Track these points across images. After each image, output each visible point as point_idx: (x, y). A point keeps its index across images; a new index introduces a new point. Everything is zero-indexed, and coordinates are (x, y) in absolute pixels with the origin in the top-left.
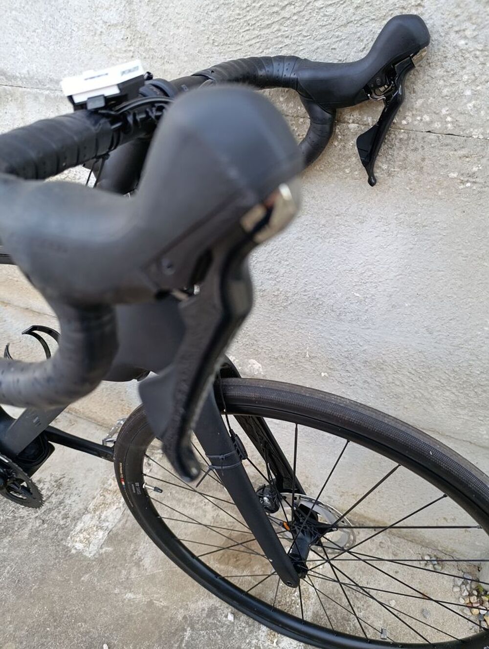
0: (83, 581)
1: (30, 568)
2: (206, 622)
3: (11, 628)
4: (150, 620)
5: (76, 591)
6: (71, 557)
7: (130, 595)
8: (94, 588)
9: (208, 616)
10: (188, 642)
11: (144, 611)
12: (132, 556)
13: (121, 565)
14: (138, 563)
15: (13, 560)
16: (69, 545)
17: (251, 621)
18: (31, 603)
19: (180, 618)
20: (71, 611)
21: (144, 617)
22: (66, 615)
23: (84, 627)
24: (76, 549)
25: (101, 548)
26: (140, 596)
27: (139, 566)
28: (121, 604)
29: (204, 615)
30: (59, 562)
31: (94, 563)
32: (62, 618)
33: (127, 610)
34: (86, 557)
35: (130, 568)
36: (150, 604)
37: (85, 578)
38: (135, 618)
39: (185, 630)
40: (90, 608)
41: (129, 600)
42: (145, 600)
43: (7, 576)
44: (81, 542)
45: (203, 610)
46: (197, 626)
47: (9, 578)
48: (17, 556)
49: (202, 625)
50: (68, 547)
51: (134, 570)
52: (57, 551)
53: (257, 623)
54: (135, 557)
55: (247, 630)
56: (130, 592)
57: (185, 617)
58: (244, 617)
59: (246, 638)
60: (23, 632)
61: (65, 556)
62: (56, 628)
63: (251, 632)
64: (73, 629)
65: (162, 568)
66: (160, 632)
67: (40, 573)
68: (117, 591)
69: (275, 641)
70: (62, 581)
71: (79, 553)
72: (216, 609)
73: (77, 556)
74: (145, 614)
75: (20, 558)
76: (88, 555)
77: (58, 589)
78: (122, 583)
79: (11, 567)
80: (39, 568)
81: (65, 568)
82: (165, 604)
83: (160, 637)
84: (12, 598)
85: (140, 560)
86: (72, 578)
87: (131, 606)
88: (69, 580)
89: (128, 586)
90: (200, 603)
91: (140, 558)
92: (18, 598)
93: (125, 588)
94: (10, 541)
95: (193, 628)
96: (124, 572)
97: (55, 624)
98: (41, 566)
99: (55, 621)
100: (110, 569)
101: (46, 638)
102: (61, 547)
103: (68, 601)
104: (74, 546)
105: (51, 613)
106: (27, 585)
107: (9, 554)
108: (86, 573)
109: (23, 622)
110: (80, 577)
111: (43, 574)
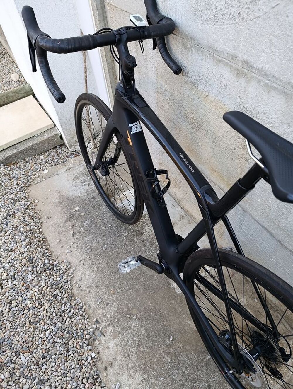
0: (171, 302)
1: (152, 283)
3: (138, 303)
5: (167, 305)
6: (170, 288)
8: (175, 309)
10: (207, 361)
11: (192, 333)
16: (171, 282)
18: (148, 298)
20: (163, 312)
21: (192, 336)
22: (160, 313)
23: (166, 323)
26: (193, 325)
28: (184, 323)
30: (164, 287)
32: (158, 313)
33: (186, 328)
34: (176, 292)
37: (173, 301)
38: (188, 333)
39: (208, 354)
40: (170, 316)
41: (188, 324)
47: (143, 282)
48: (149, 274)
50: (170, 283)
56: (190, 321)
60: (142, 308)
61: (168, 286)
62: (155, 315)
64: (161, 320)
67: (155, 287)
68: (184, 316)
70: (163, 297)
73: (173, 290)
74: (193, 335)
76: (177, 292)
77: (160, 299)
78: (187, 314)
79: (145, 277)
81: (166, 292)
83: (196, 349)
84: (142, 291)
86: (167, 298)
87: (188, 327)
92: (144, 293)
93: (188, 317)
97: (155, 313)
98: (157, 284)
99: (155, 312)
100: (184, 304)
101: (150, 317)
102: (167, 281)
103: (163, 307)
104: (172, 284)
105: (155, 308)
106: (149, 289)
107: (146, 271)
108: (174, 299)
109: (143, 304)
110: (171, 300)
111: (157, 289)
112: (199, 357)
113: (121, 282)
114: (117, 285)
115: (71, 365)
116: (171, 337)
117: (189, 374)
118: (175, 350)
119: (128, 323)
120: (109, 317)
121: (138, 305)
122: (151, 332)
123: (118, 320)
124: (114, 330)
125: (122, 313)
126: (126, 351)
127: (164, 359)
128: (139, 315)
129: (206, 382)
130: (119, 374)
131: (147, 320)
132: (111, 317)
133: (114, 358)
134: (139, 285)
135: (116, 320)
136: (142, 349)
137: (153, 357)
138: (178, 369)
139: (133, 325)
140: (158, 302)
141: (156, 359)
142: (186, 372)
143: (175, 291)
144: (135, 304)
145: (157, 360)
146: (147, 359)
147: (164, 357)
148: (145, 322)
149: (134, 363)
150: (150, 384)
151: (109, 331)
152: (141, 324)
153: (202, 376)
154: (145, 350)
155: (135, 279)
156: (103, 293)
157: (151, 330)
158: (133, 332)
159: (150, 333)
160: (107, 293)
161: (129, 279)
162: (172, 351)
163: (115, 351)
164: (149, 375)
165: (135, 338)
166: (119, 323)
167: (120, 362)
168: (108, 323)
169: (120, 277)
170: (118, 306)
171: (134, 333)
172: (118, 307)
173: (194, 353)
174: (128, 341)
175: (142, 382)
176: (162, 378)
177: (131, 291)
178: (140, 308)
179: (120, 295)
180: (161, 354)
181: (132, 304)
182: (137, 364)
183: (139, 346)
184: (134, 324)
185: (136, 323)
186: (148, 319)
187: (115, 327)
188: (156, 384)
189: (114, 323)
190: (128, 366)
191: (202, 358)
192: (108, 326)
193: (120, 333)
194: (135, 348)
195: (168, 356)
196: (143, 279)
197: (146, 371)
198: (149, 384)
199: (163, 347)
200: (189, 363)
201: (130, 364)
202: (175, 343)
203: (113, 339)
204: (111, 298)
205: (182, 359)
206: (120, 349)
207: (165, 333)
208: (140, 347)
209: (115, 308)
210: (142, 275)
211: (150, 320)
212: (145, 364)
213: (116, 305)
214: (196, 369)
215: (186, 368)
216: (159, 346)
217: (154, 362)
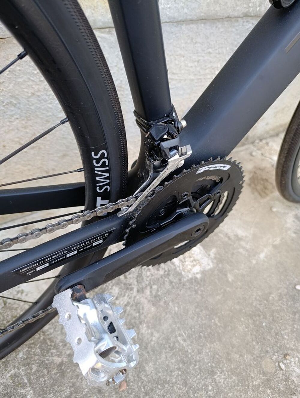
0: (233, 281)
1: (192, 319)
3: (248, 357)
4: (287, 251)
5: (238, 290)
6: (203, 280)
7: (262, 256)
8: (243, 275)
11: (279, 253)
12: (229, 239)
13: (233, 249)
14: (239, 239)
15: (173, 331)
18: (232, 330)
19: (294, 235)
20: (256, 300)
21: (284, 255)
22: (258, 305)
23: (275, 296)
24: (197, 273)
25: (209, 255)
26: (266, 250)
28: (266, 264)
30: (202, 291)
31: (220, 265)
32: (259, 309)
33: (273, 262)
34: (211, 270)
35: (239, 245)
36: (275, 247)
37: (230, 278)
38: (282, 260)
41: (266, 258)
42: (270, 248)
43: (189, 342)
44: (194, 266)
45: (294, 221)
47: (192, 342)
48: (170, 326)
50: (191, 278)
51: (243, 243)
52: (189, 288)
54: (232, 237)
56: (259, 254)
57: (295, 233)
60: (257, 347)
61: (199, 283)
62: (265, 318)
64: (273, 304)
67: (204, 312)
68: (254, 262)
71: (204, 272)
74: (282, 253)
75: (175, 323)
76: (209, 267)
77: (229, 303)
78: (249, 256)
79: (180, 335)
80: (197, 310)
81: (212, 289)
82: (279, 238)
84: (217, 346)
85: (236, 236)
86: (224, 287)
87: (271, 258)
88: (225, 290)
92: (220, 340)
93: (254, 256)
94: (148, 327)
96: (241, 250)
97: (262, 317)
98: (196, 307)
99: (259, 316)
100: (232, 258)
101: (272, 329)
102: (187, 284)
103: (245, 299)
104: (194, 274)
105: (250, 316)
106: (210, 326)
107: (163, 333)
108: (226, 275)
109: (247, 344)
110: (228, 281)
111: (206, 308)
121: (249, 356)
128: (274, 354)
131: (279, 334)
134: (199, 353)
139: (297, 370)
144: (250, 365)
148: (286, 341)
152: (292, 350)
155: (184, 363)
157: (296, 326)
161: (185, 384)
177: (220, 378)
178: (256, 352)
181: (253, 375)
184: (295, 368)
185: (293, 364)
186: (276, 334)
196: (185, 340)
207: (293, 299)
210: (174, 343)
211: (278, 328)
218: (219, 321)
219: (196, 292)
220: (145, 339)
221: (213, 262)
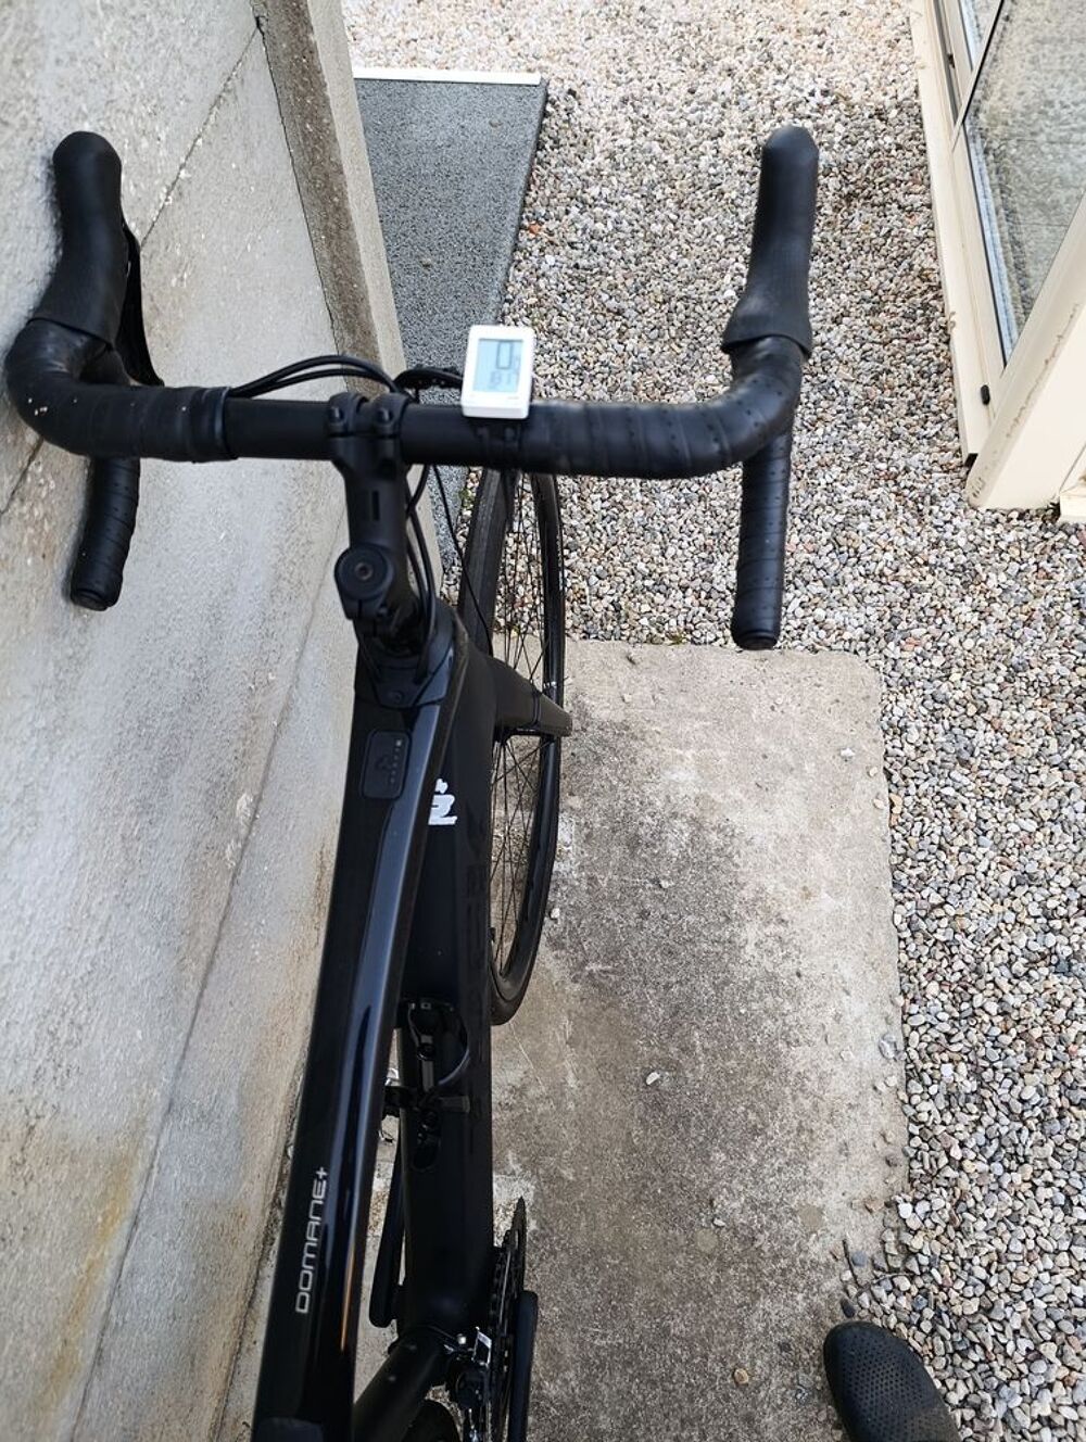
0: (575, 1175)
1: (585, 1296)
2: (571, 947)
3: (680, 1260)
4: (593, 1030)
5: (593, 1180)
6: (543, 1223)
7: (571, 1082)
8: (579, 1148)
9: (563, 947)
10: (604, 963)
11: (585, 1047)
12: (511, 1108)
13: (531, 1120)
14: (520, 1091)
15: (582, 1343)
17: (552, 886)
18: (636, 1249)
19: (577, 987)
20: (623, 1168)
21: (594, 1042)
22: (632, 1173)
23: (637, 1131)
25: (513, 1173)
26: (567, 1064)
27: (524, 1087)
28: (587, 1089)
29: (563, 952)
31: (541, 1172)
32: (637, 1177)
33: (592, 1073)
34: (536, 1194)
35: (532, 1102)
36: (571, 1042)
37: (568, 1174)
38: (598, 1056)
39: (591, 974)
40: (610, 1138)
41: (578, 1078)
42: (569, 1052)
43: (610, 1332)
45: (557, 957)
46: (581, 959)
47: (613, 1326)
48: (572, 1341)
49: (576, 951)
51: (532, 1092)
52: (541, 1259)
53: (553, 878)
54: (512, 1101)
55: (564, 888)
56: (566, 1082)
57: (575, 981)
58: (550, 898)
59: (574, 887)
60: (677, 1233)
62: (653, 1180)
63: (565, 882)
64: (645, 1147)
65: (516, 1046)
66: (604, 1009)
67: (587, 1268)
68: (571, 1106)
69: (565, 849)
70: (587, 1214)
72: (550, 939)
73: (539, 1211)
74: (589, 1043)
75: (573, 1329)
76: (532, 1193)
77: (601, 1214)
78: (558, 1104)
79: (593, 1337)
80: (578, 1277)
81: (565, 1223)
82: (566, 1018)
83: (610, 1005)
84: (640, 1292)
85: (515, 1091)
86: (576, 1199)
87: (584, 1071)
88: (581, 1203)
89: (558, 1089)
90: (548, 966)
91: (511, 1092)
92: (636, 1281)
93: (563, 1094)
94: (552, 1380)
95: (585, 963)
96: (541, 1108)
97: (649, 1183)
98: (574, 1275)
99: (645, 1186)
100: (542, 1137)
101: (672, 1186)
103: (611, 1184)
105: (637, 1200)
106: (611, 1279)
107: (575, 1362)
108: (561, 1178)
109: (665, 1244)
110: (571, 1184)
111: (585, 1260)
112: (617, 985)
113: (691, 1400)
114: (711, 1396)
115: (987, 1232)
116: (649, 1082)
117: (669, 970)
118: (662, 1046)
119: (751, 1222)
120: (800, 1297)
121: (680, 1256)
122: (695, 1139)
123: (776, 1258)
124: (808, 1236)
125: (750, 1270)
126: (802, 1149)
127: (707, 1045)
128: (700, 1218)
129: (642, 928)
130: (850, 1106)
131: (685, 1182)
132: (795, 1287)
133: (846, 1155)
134: (633, 1328)
135: (783, 1263)
136: (752, 1117)
137: (735, 1073)
138: (689, 999)
139: (736, 1205)
140: (614, 1208)
141: (728, 1064)
142: (674, 980)
143: (536, 1201)
144: (691, 1266)
145: (727, 1057)
146: (752, 1080)
147: (706, 1051)
148: (697, 1183)
149: (794, 1098)
150: (780, 1022)
151: (824, 1249)
152: (712, 1185)
153: (644, 945)
154: (747, 1107)
155: (629, 1364)
156: (780, 1407)
157: (690, 1146)
158: (750, 1185)
159: (701, 1139)
160: (762, 1394)
161: (653, 1384)
162: (673, 1050)
163: (833, 1173)
164: (771, 1043)
165: (755, 1161)
166: (777, 1247)
167: (834, 1132)
168: (814, 1276)
169: (682, 1421)
170: (750, 1307)
171: (748, 1178)
172: (753, 1303)
173: (620, 1001)
174: (780, 1170)
175: (797, 1041)
176: (743, 1011)
177: (678, 1327)
178: (682, 1241)
179: (722, 1344)
180: (708, 1063)
181: (702, 1275)
182: (787, 1091)
183: (755, 1131)
184: (731, 1205)
185: (726, 1203)
186: (681, 1186)
187: (799, 1245)
188: (766, 1012)
189: (794, 1261)
190: (815, 1105)
191: (612, 976)
192: (818, 1264)
193: (794, 1213)
194: (770, 1133)
195: (694, 1046)
196: (604, 1336)
197: (775, 1058)
198: (785, 1024)
199: (690, 1076)
200: (651, 992)
201: (807, 1104)
202: (651, 1060)
203: (820, 1211)
204: (759, 1362)
205: (661, 1011)
206: (816, 1165)
207: (658, 1105)
208: (755, 1126)
209: (766, 1313)
210: (598, 1356)
211: (677, 1174)
212: (768, 1075)
213: (755, 1317)
214: (646, 967)
215: (667, 987)
216: (697, 1086)
217: (739, 1060)
218: (613, 1258)
219: (553, 1253)
220: (566, 1399)
221: (528, 1179)
